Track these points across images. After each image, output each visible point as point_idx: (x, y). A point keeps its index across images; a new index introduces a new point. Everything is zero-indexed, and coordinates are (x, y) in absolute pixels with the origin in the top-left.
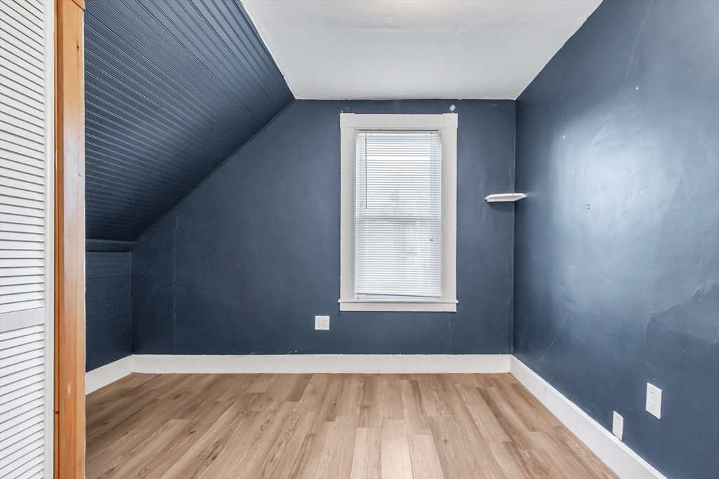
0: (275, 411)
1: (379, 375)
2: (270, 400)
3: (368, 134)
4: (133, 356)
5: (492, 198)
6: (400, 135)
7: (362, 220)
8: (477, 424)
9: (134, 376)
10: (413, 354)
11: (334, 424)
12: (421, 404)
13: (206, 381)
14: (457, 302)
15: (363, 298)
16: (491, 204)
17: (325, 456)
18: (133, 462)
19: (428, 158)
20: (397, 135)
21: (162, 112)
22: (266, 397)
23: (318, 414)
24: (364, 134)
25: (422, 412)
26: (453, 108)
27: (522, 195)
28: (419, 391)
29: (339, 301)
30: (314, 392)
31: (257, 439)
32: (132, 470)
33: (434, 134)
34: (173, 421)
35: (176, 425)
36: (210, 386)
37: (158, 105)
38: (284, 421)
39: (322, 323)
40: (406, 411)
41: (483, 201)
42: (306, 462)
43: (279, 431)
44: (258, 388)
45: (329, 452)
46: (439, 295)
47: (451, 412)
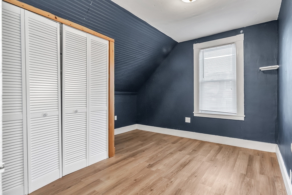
0: (166, 145)
1: (208, 142)
2: (166, 142)
3: (204, 50)
4: (137, 124)
5: (263, 68)
6: (217, 48)
7: (202, 83)
8: (236, 165)
9: (137, 130)
10: (224, 136)
11: (180, 152)
12: (217, 154)
13: (153, 134)
14: (245, 116)
15: (203, 112)
16: (263, 71)
17: (171, 159)
18: (128, 148)
19: (232, 55)
20: (216, 48)
21: (136, 58)
22: (165, 141)
23: (178, 148)
24: (203, 50)
25: (215, 156)
26: (242, 31)
27: (278, 66)
28: (221, 150)
29: (193, 113)
30: (181, 143)
31: (156, 150)
32: (127, 149)
33: (233, 45)
34: (139, 142)
35: (140, 142)
36: (153, 135)
37: (135, 56)
38: (166, 148)
39: (188, 120)
40: (209, 155)
41: (259, 70)
42: (165, 159)
43: (163, 150)
44: (165, 138)
45: (173, 158)
46: (236, 113)
47: (228, 159)
